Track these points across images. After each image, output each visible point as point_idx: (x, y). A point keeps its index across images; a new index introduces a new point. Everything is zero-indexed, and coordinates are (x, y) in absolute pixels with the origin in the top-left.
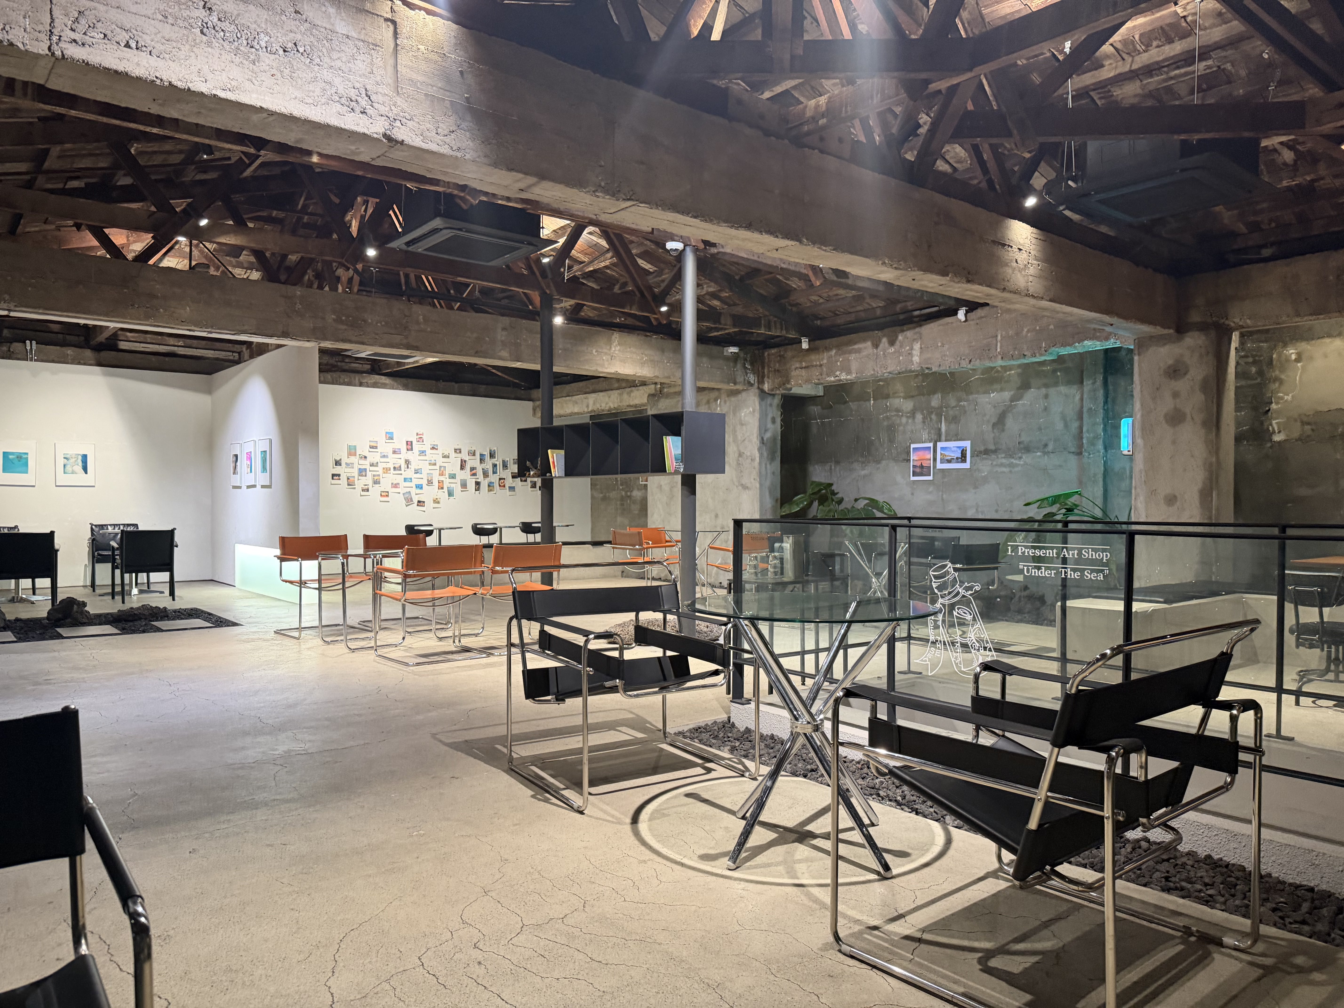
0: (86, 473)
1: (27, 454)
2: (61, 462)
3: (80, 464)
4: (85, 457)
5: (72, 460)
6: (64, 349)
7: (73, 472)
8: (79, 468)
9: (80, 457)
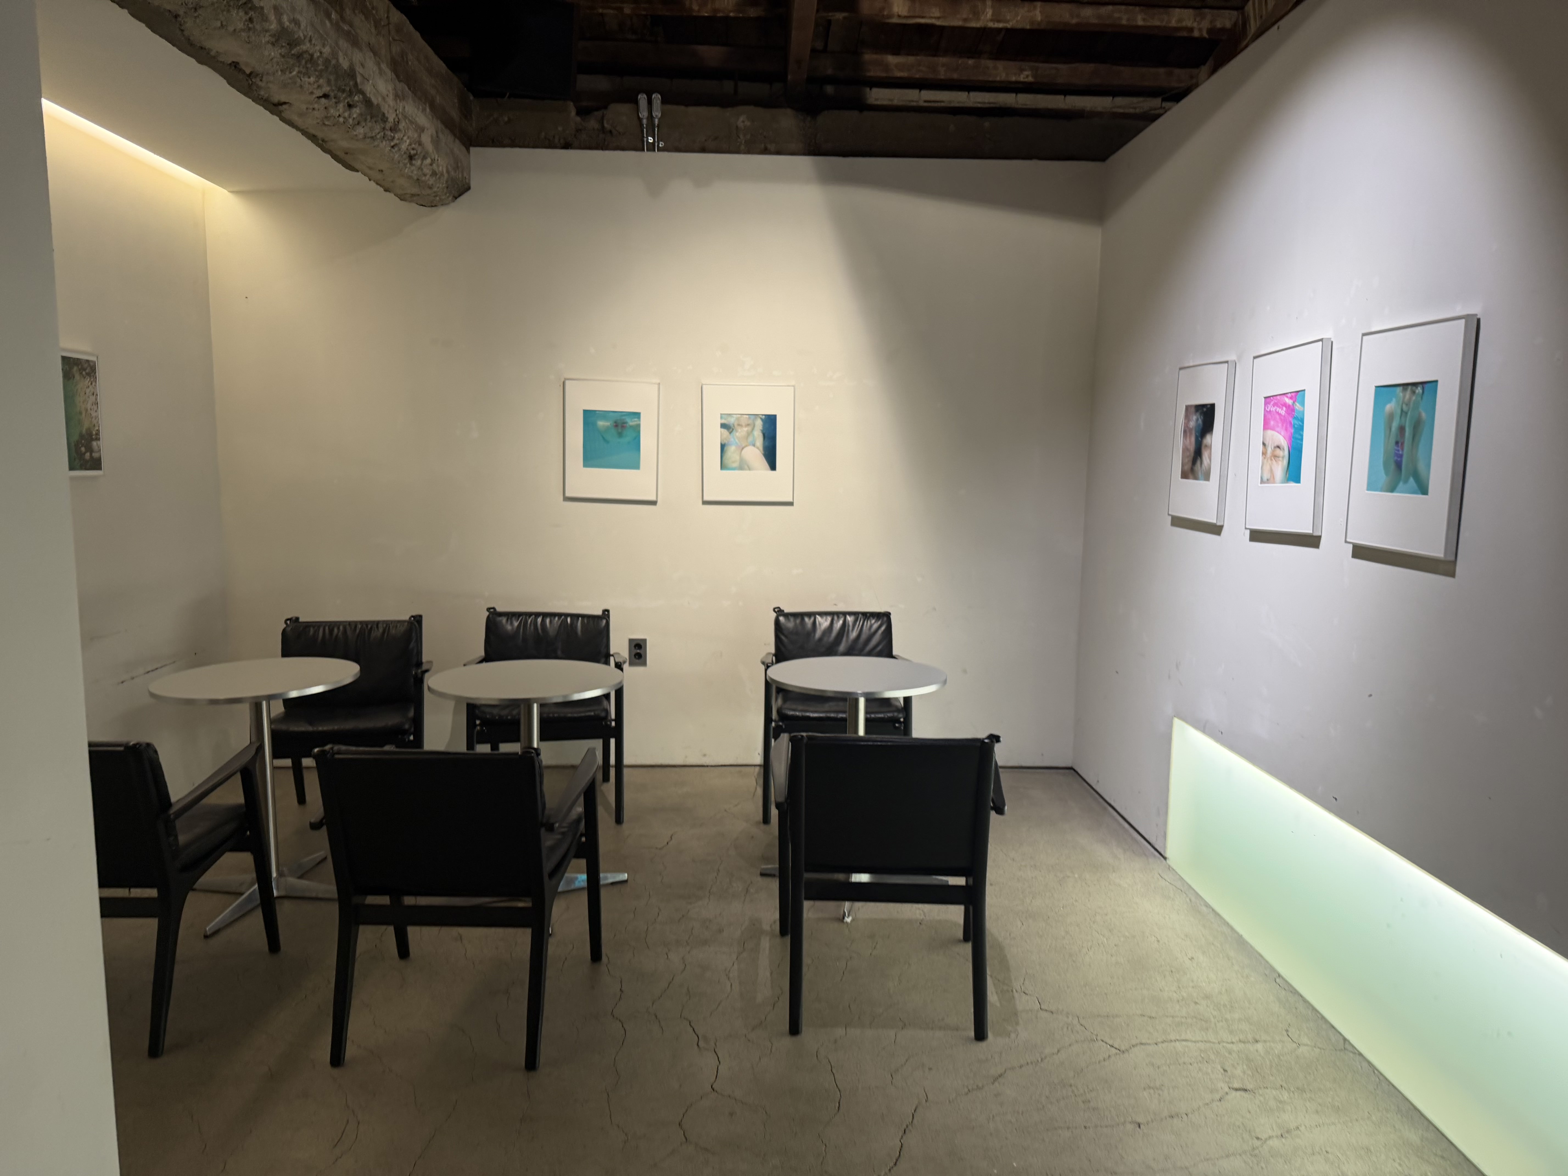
0: (773, 466)
1: (637, 415)
2: (714, 436)
3: (759, 442)
4: (770, 422)
5: (741, 432)
6: (729, 112)
7: (743, 466)
8: (755, 454)
9: (759, 424)
